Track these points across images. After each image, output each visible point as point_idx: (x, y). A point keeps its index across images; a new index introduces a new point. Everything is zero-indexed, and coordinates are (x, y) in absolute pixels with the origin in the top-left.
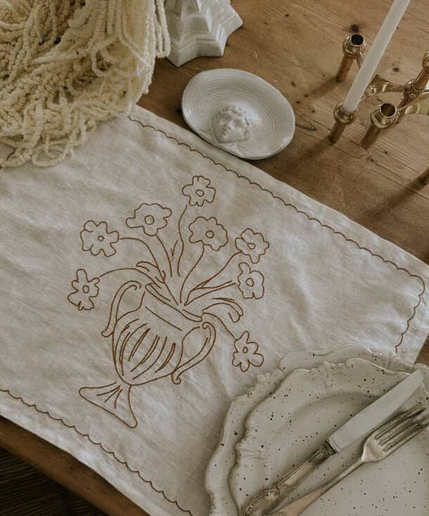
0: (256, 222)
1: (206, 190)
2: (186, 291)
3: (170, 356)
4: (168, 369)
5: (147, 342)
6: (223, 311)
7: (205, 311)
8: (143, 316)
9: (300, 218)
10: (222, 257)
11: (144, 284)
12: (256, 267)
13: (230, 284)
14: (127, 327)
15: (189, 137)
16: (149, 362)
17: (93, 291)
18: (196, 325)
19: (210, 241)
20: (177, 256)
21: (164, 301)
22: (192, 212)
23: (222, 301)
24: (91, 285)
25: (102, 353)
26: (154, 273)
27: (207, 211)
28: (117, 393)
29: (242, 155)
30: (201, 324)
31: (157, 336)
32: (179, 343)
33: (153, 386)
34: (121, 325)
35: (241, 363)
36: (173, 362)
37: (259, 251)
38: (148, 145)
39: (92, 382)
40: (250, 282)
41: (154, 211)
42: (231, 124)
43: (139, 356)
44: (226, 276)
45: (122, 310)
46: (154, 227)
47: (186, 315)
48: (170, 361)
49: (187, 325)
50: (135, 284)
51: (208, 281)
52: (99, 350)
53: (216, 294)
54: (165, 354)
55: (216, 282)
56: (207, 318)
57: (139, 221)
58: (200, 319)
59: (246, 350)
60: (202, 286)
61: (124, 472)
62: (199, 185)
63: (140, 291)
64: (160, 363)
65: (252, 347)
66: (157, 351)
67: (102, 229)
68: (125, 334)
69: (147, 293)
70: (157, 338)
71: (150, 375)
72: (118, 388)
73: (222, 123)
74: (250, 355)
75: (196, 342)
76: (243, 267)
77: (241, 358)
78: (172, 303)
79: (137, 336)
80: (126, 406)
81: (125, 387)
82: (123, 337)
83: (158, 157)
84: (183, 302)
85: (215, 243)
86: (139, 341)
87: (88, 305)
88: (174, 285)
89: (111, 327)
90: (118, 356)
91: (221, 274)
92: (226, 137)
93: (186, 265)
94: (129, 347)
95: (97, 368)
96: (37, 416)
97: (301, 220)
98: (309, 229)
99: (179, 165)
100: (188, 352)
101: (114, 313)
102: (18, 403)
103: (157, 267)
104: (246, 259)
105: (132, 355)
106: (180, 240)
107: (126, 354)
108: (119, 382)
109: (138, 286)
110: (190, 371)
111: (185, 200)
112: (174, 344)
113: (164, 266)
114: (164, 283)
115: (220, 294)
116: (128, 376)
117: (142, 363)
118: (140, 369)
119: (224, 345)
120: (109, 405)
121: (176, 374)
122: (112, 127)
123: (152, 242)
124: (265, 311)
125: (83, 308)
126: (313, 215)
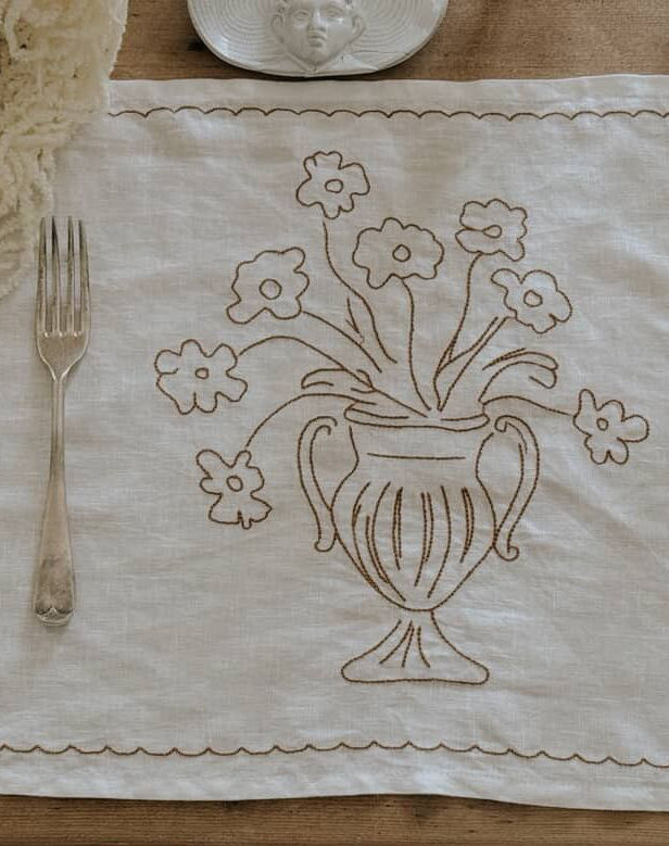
0: (472, 183)
1: (341, 175)
2: (425, 383)
3: (470, 518)
4: (481, 544)
5: (411, 516)
6: (516, 379)
7: (484, 400)
8: (376, 473)
9: (552, 128)
10: (451, 282)
11: (338, 414)
12: (526, 265)
13: (497, 323)
14: (357, 510)
15: (247, 89)
16: (438, 549)
17: (251, 480)
18: (484, 433)
19: (410, 267)
20: (366, 328)
21: (396, 424)
22: (342, 230)
23: (502, 364)
24: (239, 470)
25: (340, 584)
26: (344, 384)
27: (368, 213)
28: (415, 639)
29: (372, 67)
30: (491, 428)
31: (423, 496)
32: (472, 484)
33: (472, 589)
34: (344, 513)
35: (609, 452)
36: (483, 525)
37: (512, 232)
38: (177, 148)
39: (355, 647)
40: (532, 299)
41: (268, 267)
42: (319, 20)
43: (412, 548)
44: (480, 314)
45: (328, 484)
46: (288, 298)
47: (452, 427)
48: (476, 525)
49: (466, 445)
50: (323, 423)
51: (454, 342)
52: (331, 583)
53: (486, 357)
54: (459, 520)
55: (470, 336)
56: (494, 410)
57: (253, 302)
58: (483, 420)
59: (603, 423)
60: (448, 357)
61: (516, 767)
62: (324, 171)
63: (341, 432)
64: (458, 540)
65: (612, 412)
66: (441, 523)
67: (192, 356)
68: (361, 524)
69: (355, 427)
70: (426, 498)
71: (453, 571)
72: (410, 628)
73: (301, 26)
74: (617, 428)
75: (501, 463)
76: (502, 278)
77: (603, 443)
78: (414, 419)
79: (386, 516)
80: (447, 652)
81: (421, 620)
82: (361, 534)
83: (210, 161)
84: (433, 404)
85: (423, 264)
86: (397, 523)
87: (256, 511)
88: (395, 385)
89: (327, 527)
90: (373, 573)
91: (471, 315)
92: (324, 50)
93: (395, 335)
94: (384, 544)
95: (349, 615)
96: (293, 764)
97: (555, 130)
98: (581, 139)
99: (262, 155)
100: (500, 491)
101: (315, 498)
102: (242, 759)
103: (343, 369)
104: (497, 262)
105: (398, 554)
106: (351, 295)
107: (387, 560)
108: (407, 617)
109: (330, 423)
110: (523, 521)
111: (316, 214)
112: (465, 491)
113: (356, 361)
114: (375, 390)
115: (493, 351)
116: (416, 597)
117: (425, 557)
118: (430, 573)
119: (557, 441)
120: (414, 669)
121: (502, 542)
122: (84, 149)
123: (301, 326)
124: (594, 335)
125: (251, 520)
126: (571, 107)
